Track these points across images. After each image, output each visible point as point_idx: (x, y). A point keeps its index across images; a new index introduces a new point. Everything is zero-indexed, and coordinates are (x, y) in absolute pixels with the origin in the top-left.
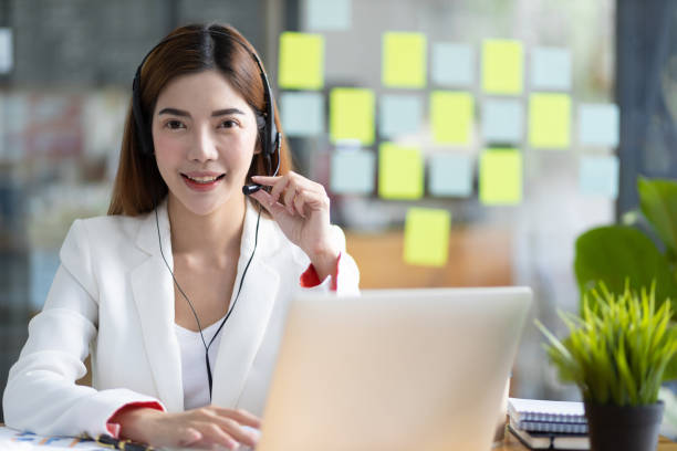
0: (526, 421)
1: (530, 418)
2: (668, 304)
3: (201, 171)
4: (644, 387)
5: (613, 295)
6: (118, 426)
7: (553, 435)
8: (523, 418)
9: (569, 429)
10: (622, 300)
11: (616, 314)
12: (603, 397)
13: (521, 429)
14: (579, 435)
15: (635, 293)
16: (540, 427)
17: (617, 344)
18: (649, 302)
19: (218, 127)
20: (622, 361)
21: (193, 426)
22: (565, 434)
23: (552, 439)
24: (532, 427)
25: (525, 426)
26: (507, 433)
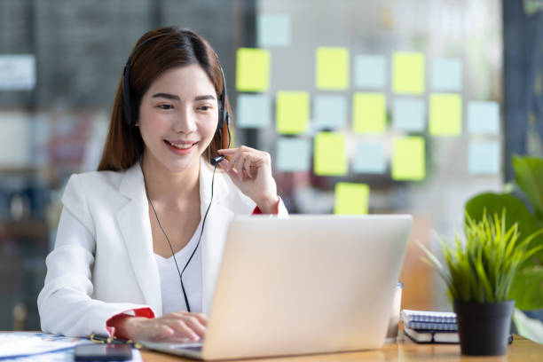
0: (414, 322)
1: (416, 320)
2: (515, 226)
3: (184, 139)
4: (498, 289)
5: (475, 221)
6: (113, 329)
7: (433, 332)
8: (411, 319)
9: (446, 327)
10: (481, 225)
11: (477, 234)
12: (467, 297)
13: (410, 328)
14: (453, 331)
15: (490, 218)
16: (424, 326)
17: (476, 255)
18: (501, 225)
19: (198, 109)
20: (480, 269)
21: (167, 324)
22: (443, 331)
23: (433, 334)
24: (418, 326)
25: (413, 325)
26: (400, 332)
